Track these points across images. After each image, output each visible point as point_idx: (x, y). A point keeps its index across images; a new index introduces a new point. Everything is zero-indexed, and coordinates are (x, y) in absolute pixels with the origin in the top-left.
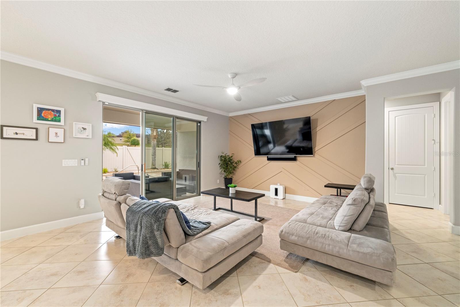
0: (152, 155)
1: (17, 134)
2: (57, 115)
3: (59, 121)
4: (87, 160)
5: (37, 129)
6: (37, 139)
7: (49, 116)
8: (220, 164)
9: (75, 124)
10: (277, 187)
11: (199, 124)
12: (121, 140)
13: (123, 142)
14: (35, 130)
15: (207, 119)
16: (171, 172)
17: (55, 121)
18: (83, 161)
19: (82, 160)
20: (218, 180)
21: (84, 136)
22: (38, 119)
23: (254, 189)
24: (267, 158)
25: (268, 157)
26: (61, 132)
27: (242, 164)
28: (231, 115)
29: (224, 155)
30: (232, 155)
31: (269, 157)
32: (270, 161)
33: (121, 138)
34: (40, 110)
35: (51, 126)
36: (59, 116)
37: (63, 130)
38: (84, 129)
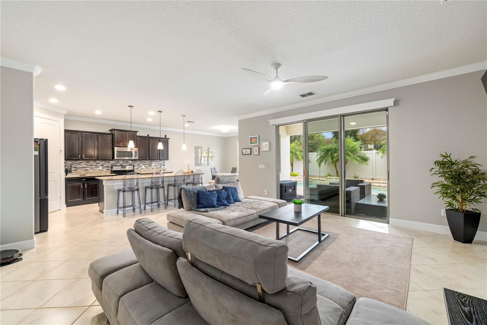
1: (246, 152)
4: (268, 165)
5: (251, 149)
6: (251, 154)
7: (254, 141)
9: (262, 143)
17: (256, 143)
18: (266, 166)
21: (266, 150)
22: (251, 144)
34: (251, 139)
35: (254, 146)
36: (257, 140)
37: (258, 147)
38: (266, 145)
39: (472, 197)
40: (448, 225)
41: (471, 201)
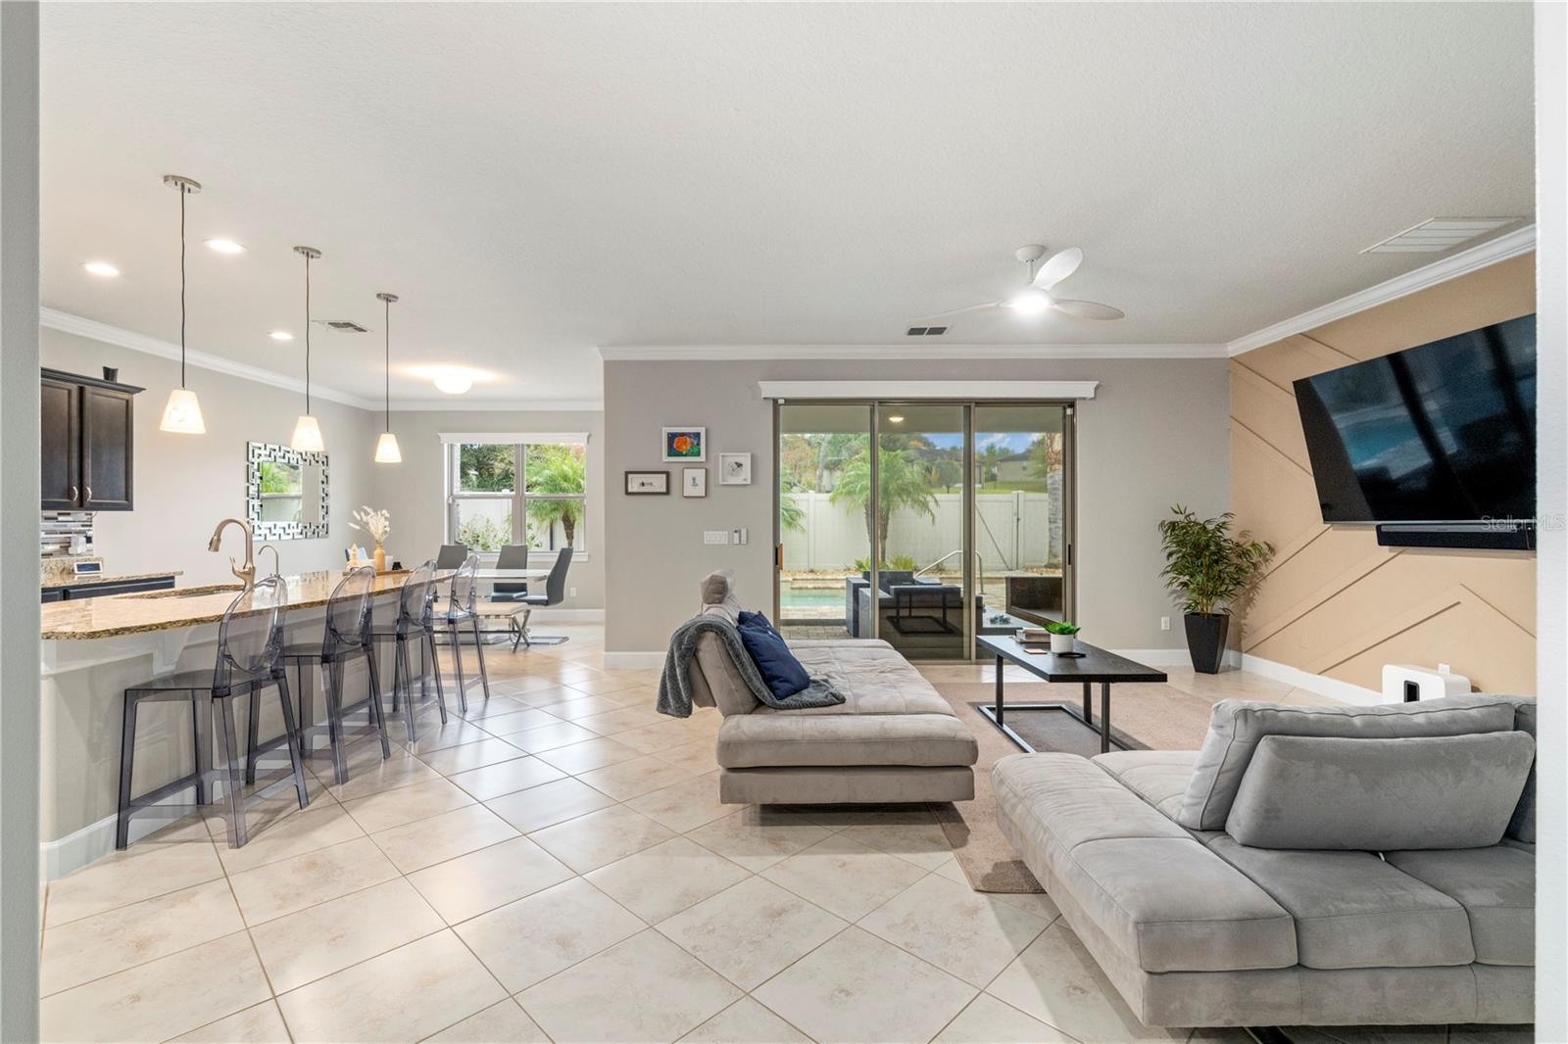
0: (1050, 522)
1: (643, 484)
2: (695, 443)
3: (699, 454)
4: (744, 532)
5: (668, 474)
6: (668, 492)
7: (684, 447)
8: (1174, 556)
9: (723, 456)
10: (1413, 679)
11: (1069, 411)
12: (1024, 468)
13: (1031, 476)
14: (664, 476)
15: (1096, 389)
16: (1061, 579)
17: (693, 455)
18: (737, 535)
19: (736, 532)
20: (1163, 619)
21: (738, 480)
22: (669, 455)
23: (1330, 677)
24: (1374, 533)
25: (1378, 528)
26: (700, 474)
27: (1276, 561)
28: (1235, 348)
29: (1180, 518)
30: (1223, 519)
31: (1384, 529)
32: (1401, 549)
33: (1025, 463)
34: (672, 437)
35: (686, 465)
36: (698, 444)
37: (704, 470)
38: (739, 465)
39: (1223, 588)
40: (1187, 646)
41: (1221, 595)
